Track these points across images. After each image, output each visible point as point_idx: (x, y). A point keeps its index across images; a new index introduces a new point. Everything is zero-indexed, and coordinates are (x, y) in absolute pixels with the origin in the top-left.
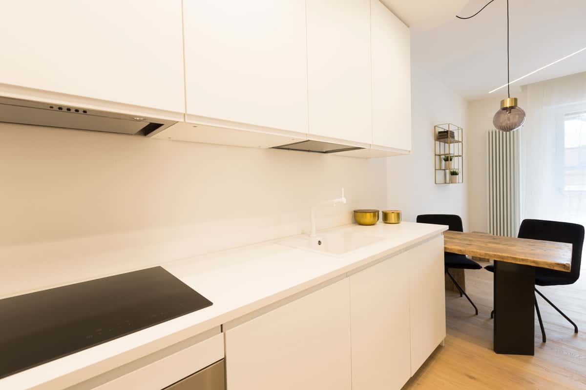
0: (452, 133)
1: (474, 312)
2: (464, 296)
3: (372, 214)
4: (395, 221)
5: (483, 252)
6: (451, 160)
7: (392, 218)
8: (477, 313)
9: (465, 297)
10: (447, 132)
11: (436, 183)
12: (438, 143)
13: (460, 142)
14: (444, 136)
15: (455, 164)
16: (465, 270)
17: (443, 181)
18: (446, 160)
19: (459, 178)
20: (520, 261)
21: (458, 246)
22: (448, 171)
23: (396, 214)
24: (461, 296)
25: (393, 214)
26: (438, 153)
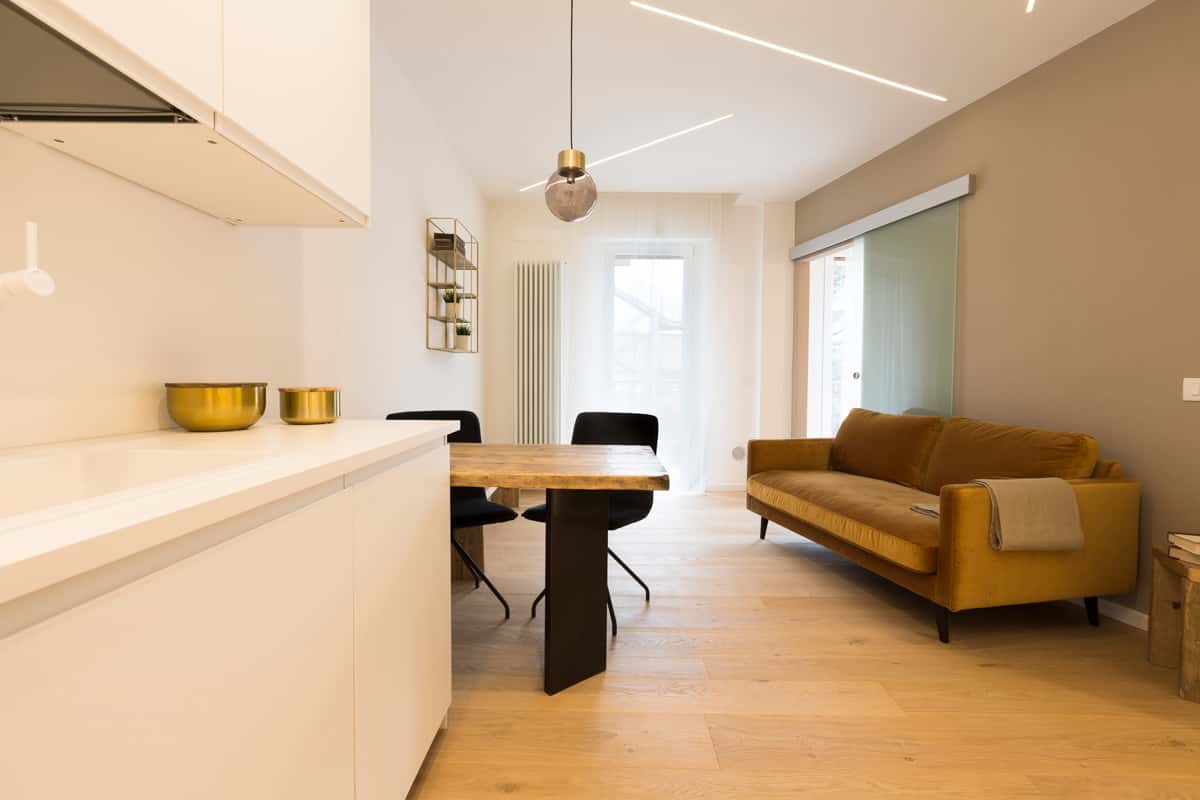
0: (461, 244)
1: (504, 615)
2: (482, 584)
3: (239, 389)
4: (321, 415)
5: (530, 474)
6: (458, 301)
7: (311, 407)
8: (507, 616)
9: (486, 587)
10: (451, 237)
11: (428, 348)
12: (432, 259)
13: (474, 269)
14: (444, 245)
15: (465, 310)
16: (485, 526)
17: (441, 345)
18: (450, 299)
19: (470, 341)
20: (596, 484)
21: (480, 468)
22: (451, 327)
23: (324, 394)
24: (477, 586)
25: (313, 395)
26: (433, 280)
